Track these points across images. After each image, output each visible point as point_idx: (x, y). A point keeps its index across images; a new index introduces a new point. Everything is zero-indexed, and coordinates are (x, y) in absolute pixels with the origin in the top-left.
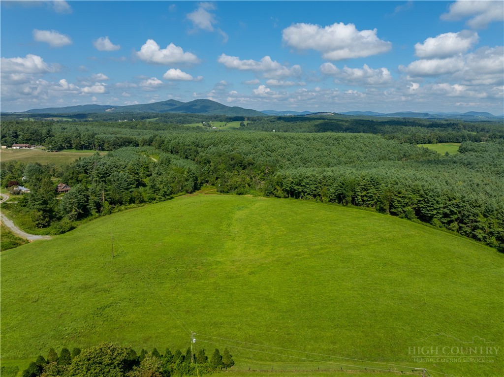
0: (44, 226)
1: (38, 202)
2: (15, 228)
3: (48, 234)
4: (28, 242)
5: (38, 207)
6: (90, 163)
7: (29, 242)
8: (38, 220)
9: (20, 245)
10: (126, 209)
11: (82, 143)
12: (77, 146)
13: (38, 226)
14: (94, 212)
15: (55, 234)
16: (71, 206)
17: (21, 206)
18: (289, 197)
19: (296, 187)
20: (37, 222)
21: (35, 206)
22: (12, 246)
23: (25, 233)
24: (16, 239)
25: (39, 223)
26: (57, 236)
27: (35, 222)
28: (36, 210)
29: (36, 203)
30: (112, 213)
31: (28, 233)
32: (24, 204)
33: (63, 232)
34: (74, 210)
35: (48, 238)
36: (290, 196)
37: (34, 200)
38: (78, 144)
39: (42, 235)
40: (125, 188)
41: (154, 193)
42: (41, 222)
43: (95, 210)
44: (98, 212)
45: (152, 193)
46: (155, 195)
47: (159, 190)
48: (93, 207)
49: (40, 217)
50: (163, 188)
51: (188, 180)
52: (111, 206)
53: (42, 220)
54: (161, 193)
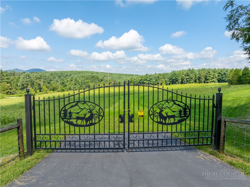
16: (27, 83)
28: (5, 82)
40: (49, 82)
41: (64, 87)
42: (10, 91)
43: (39, 90)
44: (40, 91)
45: (63, 87)
46: (64, 88)
47: (66, 86)
48: (38, 88)
49: (9, 88)
50: (68, 85)
51: (76, 85)
52: (47, 89)
53: (11, 89)
54: (67, 87)
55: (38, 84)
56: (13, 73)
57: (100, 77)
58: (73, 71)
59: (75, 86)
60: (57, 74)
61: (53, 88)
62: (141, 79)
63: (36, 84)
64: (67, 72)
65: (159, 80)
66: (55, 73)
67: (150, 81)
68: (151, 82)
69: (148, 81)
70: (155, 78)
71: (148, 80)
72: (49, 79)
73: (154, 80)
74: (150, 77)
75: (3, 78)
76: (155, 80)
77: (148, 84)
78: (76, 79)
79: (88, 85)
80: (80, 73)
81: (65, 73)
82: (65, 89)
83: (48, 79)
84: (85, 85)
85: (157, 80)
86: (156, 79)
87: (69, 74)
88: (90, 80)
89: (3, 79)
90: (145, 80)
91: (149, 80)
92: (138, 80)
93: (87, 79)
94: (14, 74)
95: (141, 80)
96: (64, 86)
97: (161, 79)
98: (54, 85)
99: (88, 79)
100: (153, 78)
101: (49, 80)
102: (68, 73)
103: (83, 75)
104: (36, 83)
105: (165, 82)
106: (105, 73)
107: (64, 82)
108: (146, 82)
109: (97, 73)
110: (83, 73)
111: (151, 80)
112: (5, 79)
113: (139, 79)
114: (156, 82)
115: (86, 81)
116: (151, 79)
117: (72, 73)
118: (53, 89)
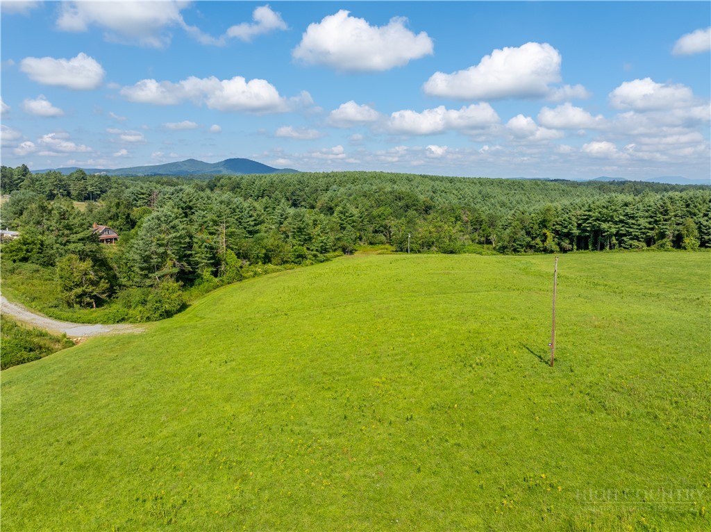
0: (100, 303)
1: (80, 236)
2: (13, 306)
3: (123, 320)
4: (70, 343)
5: (80, 246)
6: (143, 194)
7: (73, 344)
8: (78, 285)
9: (50, 351)
10: (266, 272)
11: (90, 189)
12: (79, 194)
13: (80, 303)
14: (207, 273)
15: (148, 319)
16: (161, 250)
17: (14, 261)
18: (572, 250)
19: (604, 226)
20: (79, 290)
21: (71, 246)
22: (25, 355)
23: (48, 320)
24: (29, 333)
25: (84, 294)
26: (158, 324)
27: (71, 289)
28: (73, 256)
29: (74, 237)
30: (245, 278)
31: (58, 318)
32: (22, 255)
33: (168, 314)
34: (169, 263)
35: (125, 329)
36: (575, 247)
37: (69, 227)
38: (82, 191)
39: (104, 322)
40: (251, 229)
41: (303, 245)
42: (90, 289)
43: (210, 269)
44: (215, 274)
45: (300, 245)
46: (305, 248)
47: (310, 239)
48: (206, 261)
49: (88, 277)
50: (319, 235)
51: (344, 228)
52: (240, 262)
53: (93, 283)
54: (316, 244)
55: (206, 247)
56: (148, 192)
57: (422, 198)
58: (335, 175)
59: (341, 235)
60: (286, 185)
61: (264, 251)
62: (587, 213)
63: (200, 247)
64: (316, 177)
65: (665, 220)
66: (281, 182)
67: (627, 223)
68: (631, 230)
69: (616, 223)
70: (647, 214)
71: (617, 219)
72: (253, 218)
73: (643, 222)
74: (628, 210)
75: (66, 239)
76: (650, 223)
77: (615, 235)
78: (344, 208)
79: (382, 226)
80: (354, 178)
81: (312, 181)
82: (307, 252)
83: (248, 219)
84: (374, 225)
85: (656, 221)
86: (651, 217)
87: (322, 183)
88: (389, 210)
89: (68, 242)
90: (604, 221)
91: (621, 221)
92: (574, 218)
93: (379, 203)
94: (150, 195)
95: (587, 219)
96: (305, 240)
97: (676, 216)
98: (270, 242)
99: (383, 203)
100: (640, 214)
101: (252, 223)
102: (320, 180)
103: (366, 187)
104: (200, 243)
105: (696, 233)
106: (433, 179)
107: (303, 226)
108: (610, 227)
109: (409, 179)
110: (365, 179)
111: (631, 221)
112: (74, 242)
113: (579, 213)
114: (652, 229)
115: (375, 213)
116: (633, 218)
117: (332, 180)
118: (265, 254)
